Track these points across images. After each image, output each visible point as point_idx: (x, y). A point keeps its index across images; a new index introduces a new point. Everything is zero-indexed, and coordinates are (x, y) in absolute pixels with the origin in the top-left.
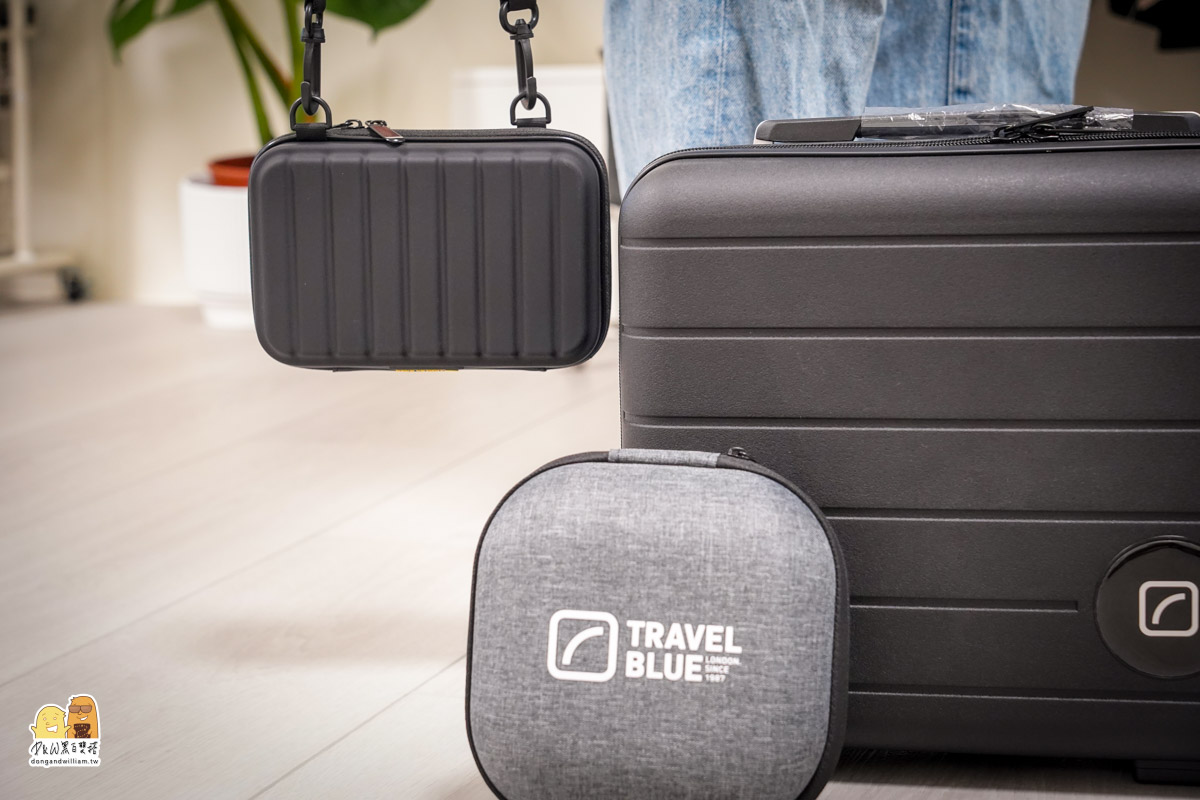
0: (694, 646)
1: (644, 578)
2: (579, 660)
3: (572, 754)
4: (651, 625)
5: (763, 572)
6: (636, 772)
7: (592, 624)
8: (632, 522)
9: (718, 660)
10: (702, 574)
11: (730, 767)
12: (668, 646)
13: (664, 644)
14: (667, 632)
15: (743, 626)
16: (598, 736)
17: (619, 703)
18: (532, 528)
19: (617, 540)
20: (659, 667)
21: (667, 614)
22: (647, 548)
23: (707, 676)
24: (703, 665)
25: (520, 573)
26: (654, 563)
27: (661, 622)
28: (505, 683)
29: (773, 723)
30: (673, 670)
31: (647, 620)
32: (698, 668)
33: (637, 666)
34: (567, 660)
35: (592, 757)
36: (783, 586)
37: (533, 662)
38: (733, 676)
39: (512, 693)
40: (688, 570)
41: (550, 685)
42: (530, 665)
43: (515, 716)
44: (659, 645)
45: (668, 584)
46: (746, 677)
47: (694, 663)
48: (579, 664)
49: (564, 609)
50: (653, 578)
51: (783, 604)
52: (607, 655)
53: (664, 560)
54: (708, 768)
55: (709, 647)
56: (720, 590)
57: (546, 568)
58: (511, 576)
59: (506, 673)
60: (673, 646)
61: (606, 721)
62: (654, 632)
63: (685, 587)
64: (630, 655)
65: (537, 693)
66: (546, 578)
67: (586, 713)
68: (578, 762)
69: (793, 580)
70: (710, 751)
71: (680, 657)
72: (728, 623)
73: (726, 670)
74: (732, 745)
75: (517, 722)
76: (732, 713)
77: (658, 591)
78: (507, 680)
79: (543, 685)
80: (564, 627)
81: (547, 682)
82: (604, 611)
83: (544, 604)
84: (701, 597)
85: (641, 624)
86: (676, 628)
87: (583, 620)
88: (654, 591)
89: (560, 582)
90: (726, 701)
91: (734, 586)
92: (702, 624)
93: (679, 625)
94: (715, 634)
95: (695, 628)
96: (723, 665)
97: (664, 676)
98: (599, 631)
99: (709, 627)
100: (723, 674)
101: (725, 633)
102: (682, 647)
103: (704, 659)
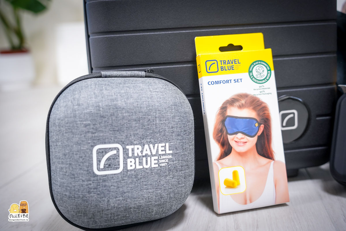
0: (154, 152)
1: (131, 127)
2: (107, 166)
3: (107, 205)
4: (136, 147)
5: (177, 119)
6: (134, 208)
7: (111, 149)
8: (124, 103)
9: (164, 157)
10: (155, 123)
11: (170, 198)
12: (144, 154)
13: (142, 154)
14: (143, 149)
15: (172, 142)
16: (118, 196)
17: (126, 181)
18: (78, 110)
19: (119, 112)
20: (141, 163)
21: (142, 141)
22: (132, 114)
23: (160, 164)
24: (158, 160)
25: (76, 131)
26: (135, 120)
27: (140, 145)
28: (73, 179)
29: (184, 178)
30: (147, 164)
31: (134, 145)
32: (156, 162)
33: (131, 165)
34: (102, 166)
35: (116, 205)
36: (184, 124)
37: (86, 169)
38: (170, 163)
39: (77, 184)
40: (149, 122)
41: (96, 178)
42: (85, 170)
43: (80, 193)
44: (140, 154)
45: (142, 129)
46: (175, 162)
47: (154, 160)
48: (108, 167)
49: (99, 144)
50: (136, 127)
52: (119, 162)
53: (139, 119)
54: (163, 201)
55: (160, 152)
56: (162, 128)
57: (88, 127)
58: (71, 132)
59: (73, 175)
60: (146, 154)
61: (121, 190)
62: (137, 149)
63: (148, 129)
64: (129, 160)
65: (90, 182)
66: (88, 132)
67: (113, 187)
68: (110, 208)
70: (163, 194)
71: (149, 158)
72: (166, 142)
73: (167, 161)
74: (171, 190)
75: (81, 196)
76: (171, 177)
77: (138, 132)
78: (74, 178)
79: (92, 179)
80: (99, 152)
81: (94, 177)
82: (116, 143)
83: (89, 143)
84: (155, 132)
85: (132, 147)
86: (146, 146)
87: (107, 148)
88: (136, 132)
89: (95, 133)
90: (168, 173)
91: (168, 126)
92: (156, 143)
93: (147, 145)
94: (162, 147)
95: (154, 145)
96: (166, 159)
97: (143, 167)
98: (115, 152)
99: (159, 144)
100: (166, 162)
101: (165, 146)
102: (150, 154)
103: (158, 157)
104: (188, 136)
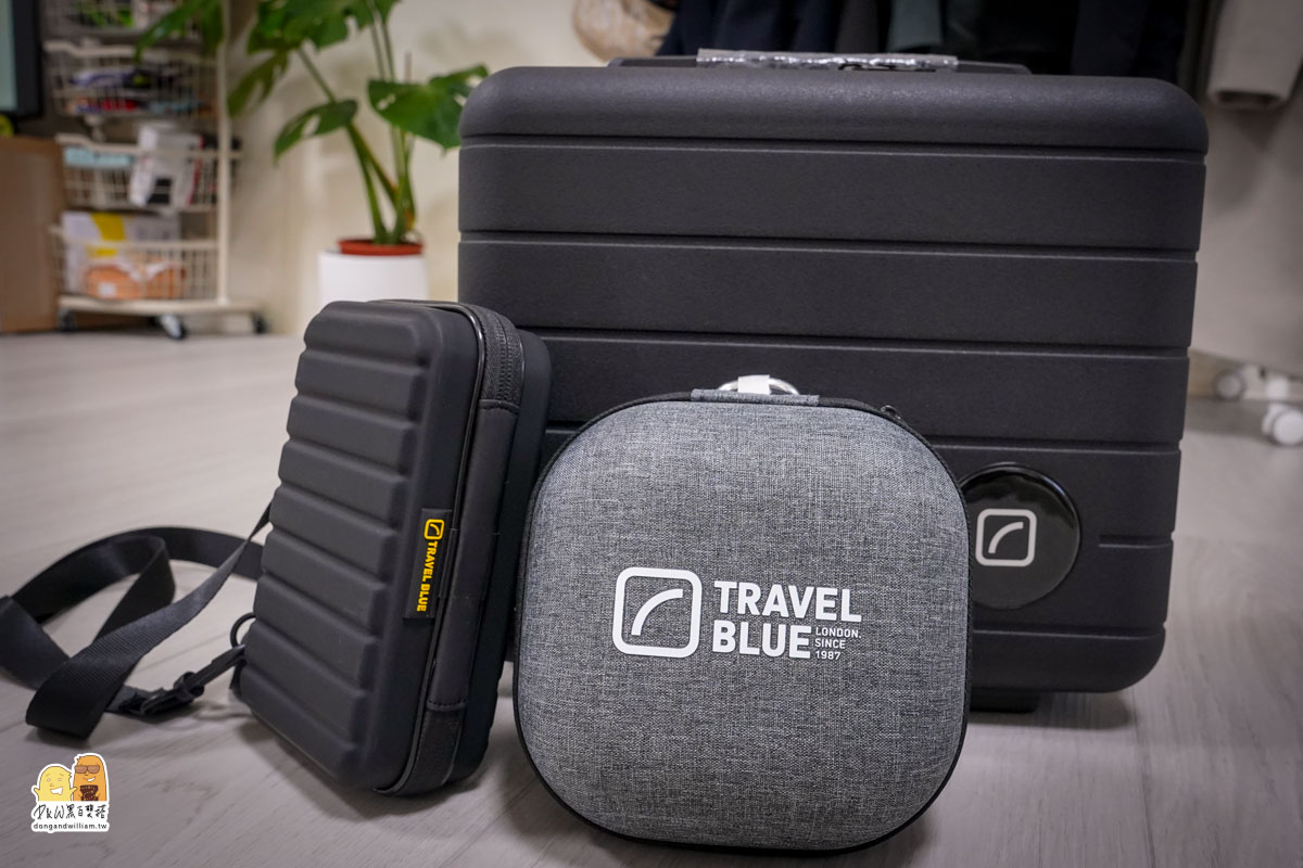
0: (800, 612)
1: (735, 526)
2: (651, 631)
3: (642, 752)
4: (744, 587)
5: (886, 519)
6: (725, 777)
7: (668, 584)
8: (720, 457)
9: (832, 632)
10: (809, 522)
11: (848, 771)
12: (766, 612)
13: (761, 610)
14: (765, 594)
15: (862, 588)
16: (675, 730)
17: (703, 686)
18: (596, 468)
19: (701, 478)
20: (755, 640)
21: (765, 573)
22: (739, 488)
23: (818, 652)
24: (812, 637)
25: (580, 522)
26: (748, 508)
27: (758, 583)
28: (559, 660)
29: (902, 714)
30: (774, 644)
31: (739, 580)
32: (805, 642)
34: (636, 630)
35: (668, 756)
36: (912, 537)
37: (593, 632)
38: (852, 653)
39: (566, 673)
40: (792, 516)
41: (616, 662)
42: (590, 636)
43: (571, 702)
44: (755, 611)
45: (767, 534)
46: (868, 654)
47: (800, 635)
48: (653, 636)
49: (635, 565)
50: (748, 526)
51: (913, 560)
53: (761, 504)
54: (820, 773)
55: (820, 615)
56: (833, 541)
57: (611, 514)
59: (560, 646)
60: (772, 612)
61: (687, 711)
62: (747, 595)
63: (786, 537)
64: (718, 624)
65: (598, 672)
66: (612, 526)
67: (662, 698)
68: (650, 763)
69: (925, 531)
70: (822, 751)
71: (782, 628)
72: (845, 585)
73: (842, 644)
74: (851, 744)
75: (573, 711)
76: (851, 701)
77: (754, 543)
78: (561, 655)
79: (606, 663)
80: (633, 588)
81: (612, 658)
82: (685, 568)
83: (609, 558)
84: (809, 550)
85: (733, 585)
86: (777, 590)
87: (659, 579)
88: (749, 543)
89: (629, 531)
90: (842, 686)
91: (851, 537)
92: (810, 585)
93: (780, 587)
94: (827, 597)
95: (800, 589)
96: (838, 638)
97: (761, 651)
98: (678, 593)
99: (819, 589)
100: (839, 649)
101: (840, 595)
102: (785, 613)
103: (813, 630)
104: (926, 580)
